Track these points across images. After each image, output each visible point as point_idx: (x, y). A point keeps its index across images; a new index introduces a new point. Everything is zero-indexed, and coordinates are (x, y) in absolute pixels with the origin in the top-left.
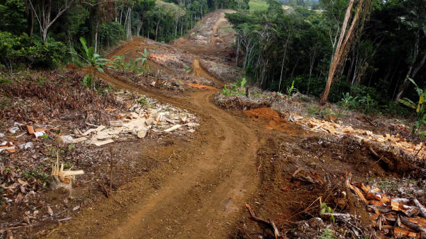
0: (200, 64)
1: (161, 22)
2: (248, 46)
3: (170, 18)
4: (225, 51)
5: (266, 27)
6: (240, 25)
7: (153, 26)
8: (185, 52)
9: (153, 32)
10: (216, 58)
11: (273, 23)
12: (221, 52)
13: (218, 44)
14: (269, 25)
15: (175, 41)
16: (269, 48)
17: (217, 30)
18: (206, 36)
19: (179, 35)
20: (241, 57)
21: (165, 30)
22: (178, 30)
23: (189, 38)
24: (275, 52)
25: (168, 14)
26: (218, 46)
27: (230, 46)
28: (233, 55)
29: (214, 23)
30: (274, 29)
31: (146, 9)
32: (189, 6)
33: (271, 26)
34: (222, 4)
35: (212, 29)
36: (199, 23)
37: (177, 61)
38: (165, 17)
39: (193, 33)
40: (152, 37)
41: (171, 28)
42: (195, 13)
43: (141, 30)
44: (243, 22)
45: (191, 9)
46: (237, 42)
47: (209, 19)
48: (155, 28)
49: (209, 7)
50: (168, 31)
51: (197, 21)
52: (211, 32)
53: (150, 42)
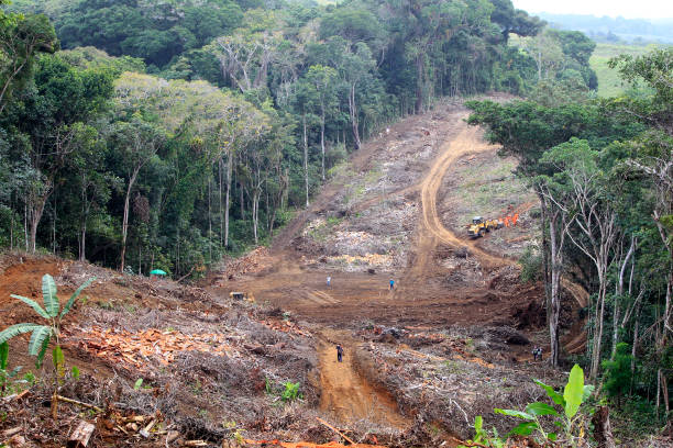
0: (360, 368)
1: (148, 175)
2: (603, 251)
3: (194, 152)
4: (492, 299)
6: (549, 156)
7: (106, 197)
8: (276, 314)
9: (103, 225)
10: (442, 334)
12: (470, 305)
13: (450, 264)
15: (225, 265)
17: (441, 198)
18: (387, 229)
19: (244, 237)
20: (574, 318)
21: (169, 218)
22: (234, 214)
23: (298, 247)
25: (180, 133)
26: (454, 279)
28: (531, 316)
29: (423, 168)
31: (67, 114)
32: (287, 91)
34: (456, 73)
35: (413, 197)
36: (340, 169)
37: (234, 356)
38: (163, 152)
39: (319, 222)
40: (104, 254)
41: (202, 204)
42: (321, 121)
43: (45, 222)
44: (563, 136)
45: (300, 105)
46: (546, 244)
47: (393, 147)
48: (115, 206)
49: (391, 90)
50: (184, 222)
51: (331, 161)
52: (408, 213)
53: (89, 276)
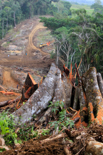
0: (12, 76)
2: (68, 52)
4: (44, 62)
5: (85, 27)
6: (57, 30)
10: (32, 70)
11: (92, 22)
12: (38, 64)
13: (35, 54)
14: (87, 24)
16: (89, 51)
17: (33, 38)
18: (21, 45)
24: (96, 55)
26: (35, 57)
27: (49, 56)
29: (30, 31)
30: (93, 29)
33: (90, 26)
34: (39, 10)
35: (27, 38)
36: (11, 31)
39: (5, 43)
42: (7, 20)
44: (61, 26)
45: (2, 16)
46: (56, 50)
47: (23, 26)
49: (24, 13)
51: (9, 29)
52: (26, 41)
